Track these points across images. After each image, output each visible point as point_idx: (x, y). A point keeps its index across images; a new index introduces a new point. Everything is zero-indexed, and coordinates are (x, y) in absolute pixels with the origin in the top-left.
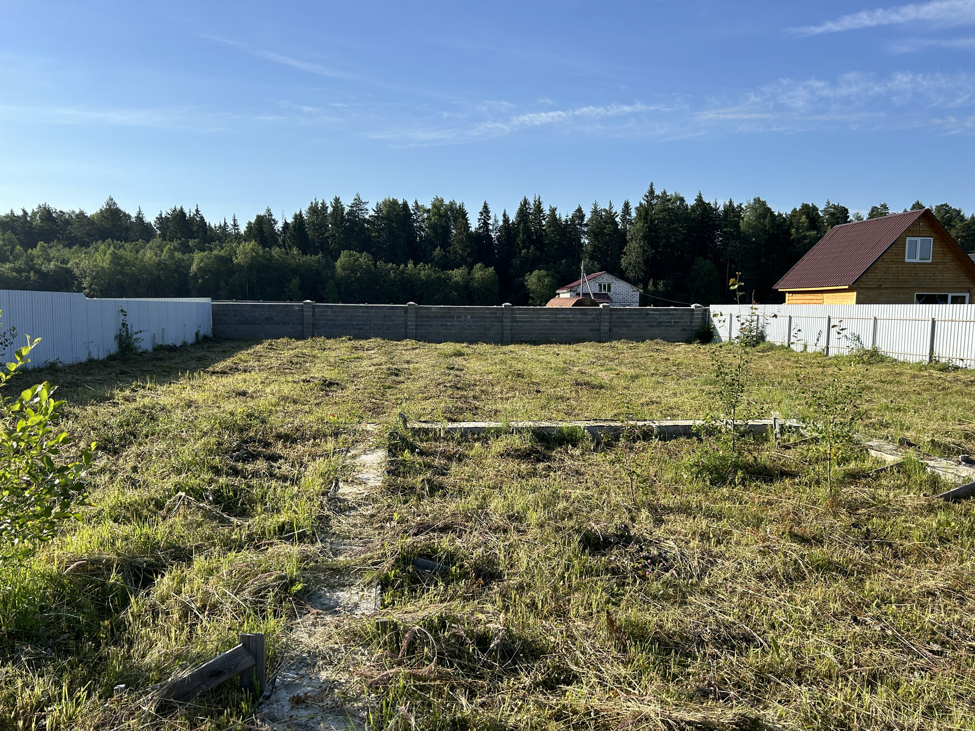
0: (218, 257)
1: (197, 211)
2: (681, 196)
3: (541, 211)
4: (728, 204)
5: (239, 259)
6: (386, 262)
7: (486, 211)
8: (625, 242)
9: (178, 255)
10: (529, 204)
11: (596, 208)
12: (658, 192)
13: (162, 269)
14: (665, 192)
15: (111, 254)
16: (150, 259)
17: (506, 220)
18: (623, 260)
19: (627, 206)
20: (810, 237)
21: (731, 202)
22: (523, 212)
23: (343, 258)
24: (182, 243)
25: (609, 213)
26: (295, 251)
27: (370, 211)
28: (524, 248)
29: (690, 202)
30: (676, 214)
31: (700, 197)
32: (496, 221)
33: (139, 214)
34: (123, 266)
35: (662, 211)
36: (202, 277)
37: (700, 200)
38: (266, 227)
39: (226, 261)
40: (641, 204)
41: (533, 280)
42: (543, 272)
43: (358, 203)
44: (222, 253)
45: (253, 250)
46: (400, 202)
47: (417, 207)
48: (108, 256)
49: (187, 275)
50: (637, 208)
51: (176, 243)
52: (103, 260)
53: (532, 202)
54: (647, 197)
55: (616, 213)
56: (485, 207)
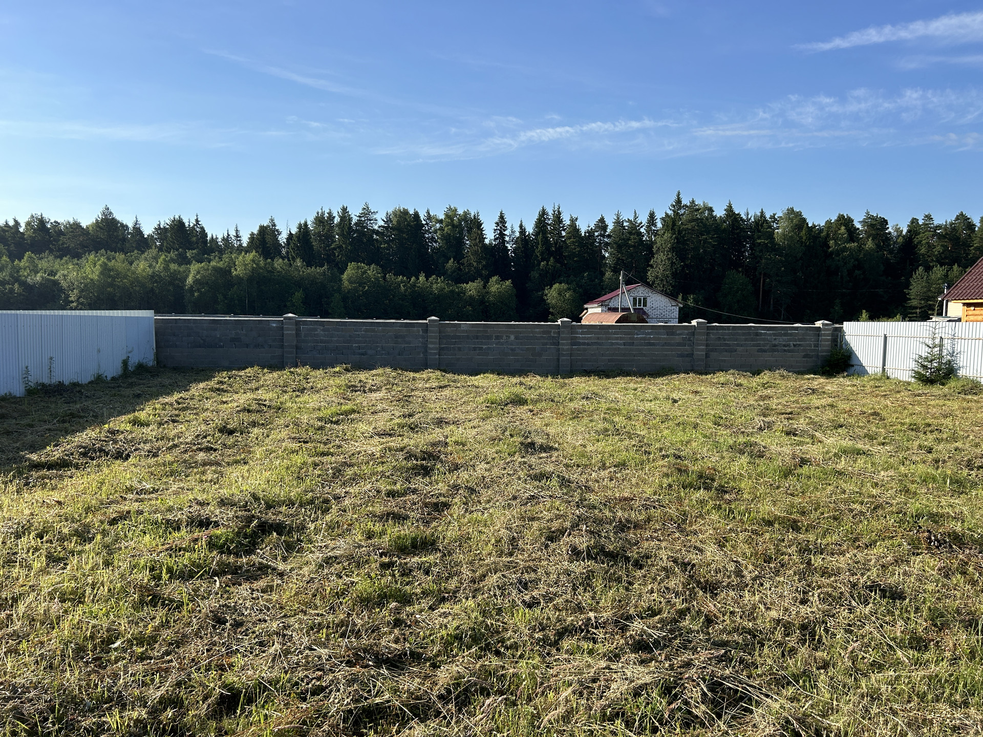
0: (215, 269)
1: (197, 221)
2: (710, 205)
3: (561, 221)
4: (759, 214)
5: (238, 271)
6: (396, 274)
7: (502, 221)
8: (651, 254)
9: (173, 267)
10: (547, 214)
11: (618, 218)
12: (686, 201)
13: (156, 282)
14: (693, 201)
15: (101, 265)
16: (144, 270)
17: (523, 231)
18: (649, 273)
19: (652, 216)
20: (850, 249)
21: (762, 212)
22: (541, 223)
23: (351, 271)
24: (180, 254)
25: (633, 223)
26: (299, 262)
27: (379, 221)
28: (543, 260)
29: (720, 212)
30: (705, 225)
31: (730, 206)
32: (513, 232)
33: (136, 224)
34: (114, 278)
35: (691, 221)
36: (198, 290)
37: (730, 210)
38: (268, 238)
39: (225, 273)
40: (667, 214)
41: (553, 294)
42: (564, 286)
43: (366, 212)
44: (221, 265)
45: (253, 261)
46: (412, 212)
47: (429, 217)
48: (98, 267)
49: (182, 288)
50: (662, 219)
51: (173, 254)
52: (93, 272)
53: (550, 212)
54: (674, 206)
55: (641, 223)
56: (502, 217)
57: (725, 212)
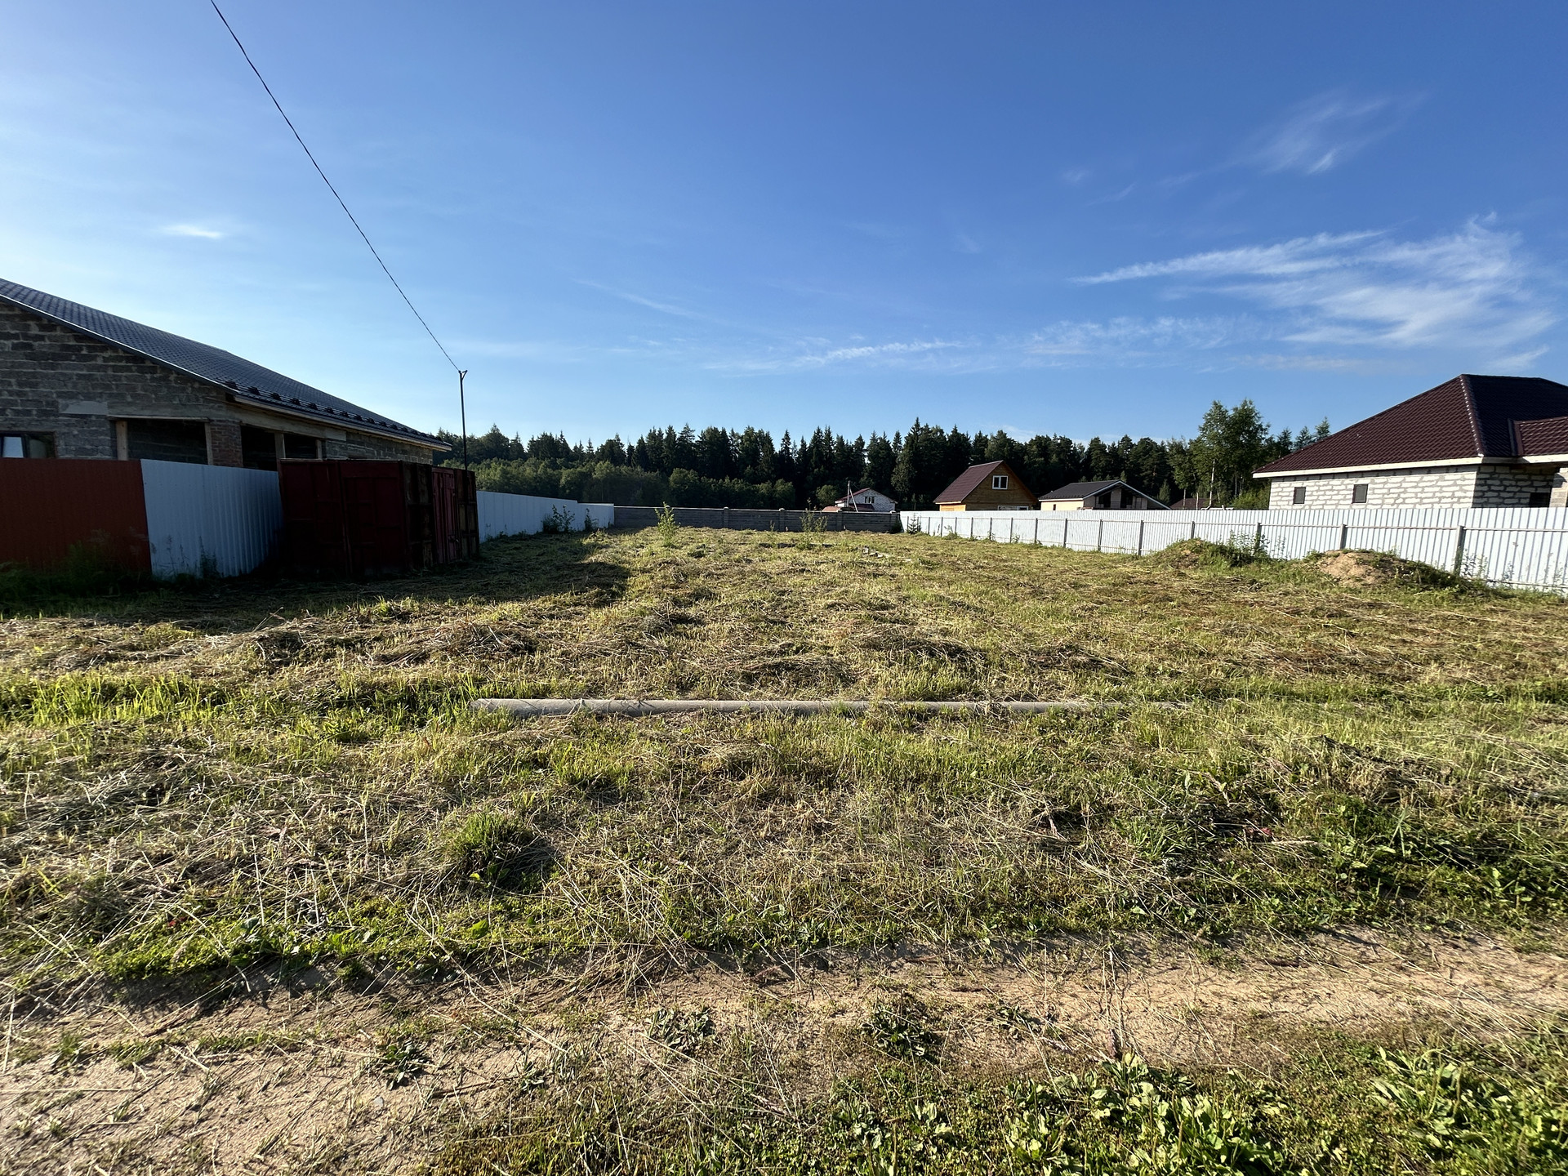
0: (580, 473)
1: (561, 436)
2: (940, 428)
3: (831, 438)
4: (978, 435)
5: (597, 475)
6: (709, 477)
7: (787, 438)
8: (894, 464)
9: (550, 471)
10: (822, 432)
11: (873, 437)
12: (922, 426)
13: (539, 480)
14: (929, 425)
15: (500, 470)
16: (529, 474)
17: (804, 445)
18: (893, 478)
19: (898, 435)
20: (1039, 462)
21: (980, 433)
22: (817, 439)
23: (675, 475)
24: (552, 462)
25: (883, 440)
26: (639, 469)
27: (696, 438)
28: (816, 467)
29: (948, 432)
30: (936, 443)
31: (955, 430)
32: (795, 446)
33: (516, 439)
34: (509, 479)
35: (925, 440)
36: (569, 488)
38: (615, 449)
39: (586, 476)
40: (909, 434)
41: (822, 492)
42: (830, 487)
43: (687, 431)
44: (584, 470)
45: (605, 466)
46: (720, 430)
47: (733, 434)
48: (498, 471)
49: (557, 486)
50: (905, 438)
51: (547, 461)
53: (824, 431)
54: (913, 429)
56: (787, 435)
57: (951, 434)
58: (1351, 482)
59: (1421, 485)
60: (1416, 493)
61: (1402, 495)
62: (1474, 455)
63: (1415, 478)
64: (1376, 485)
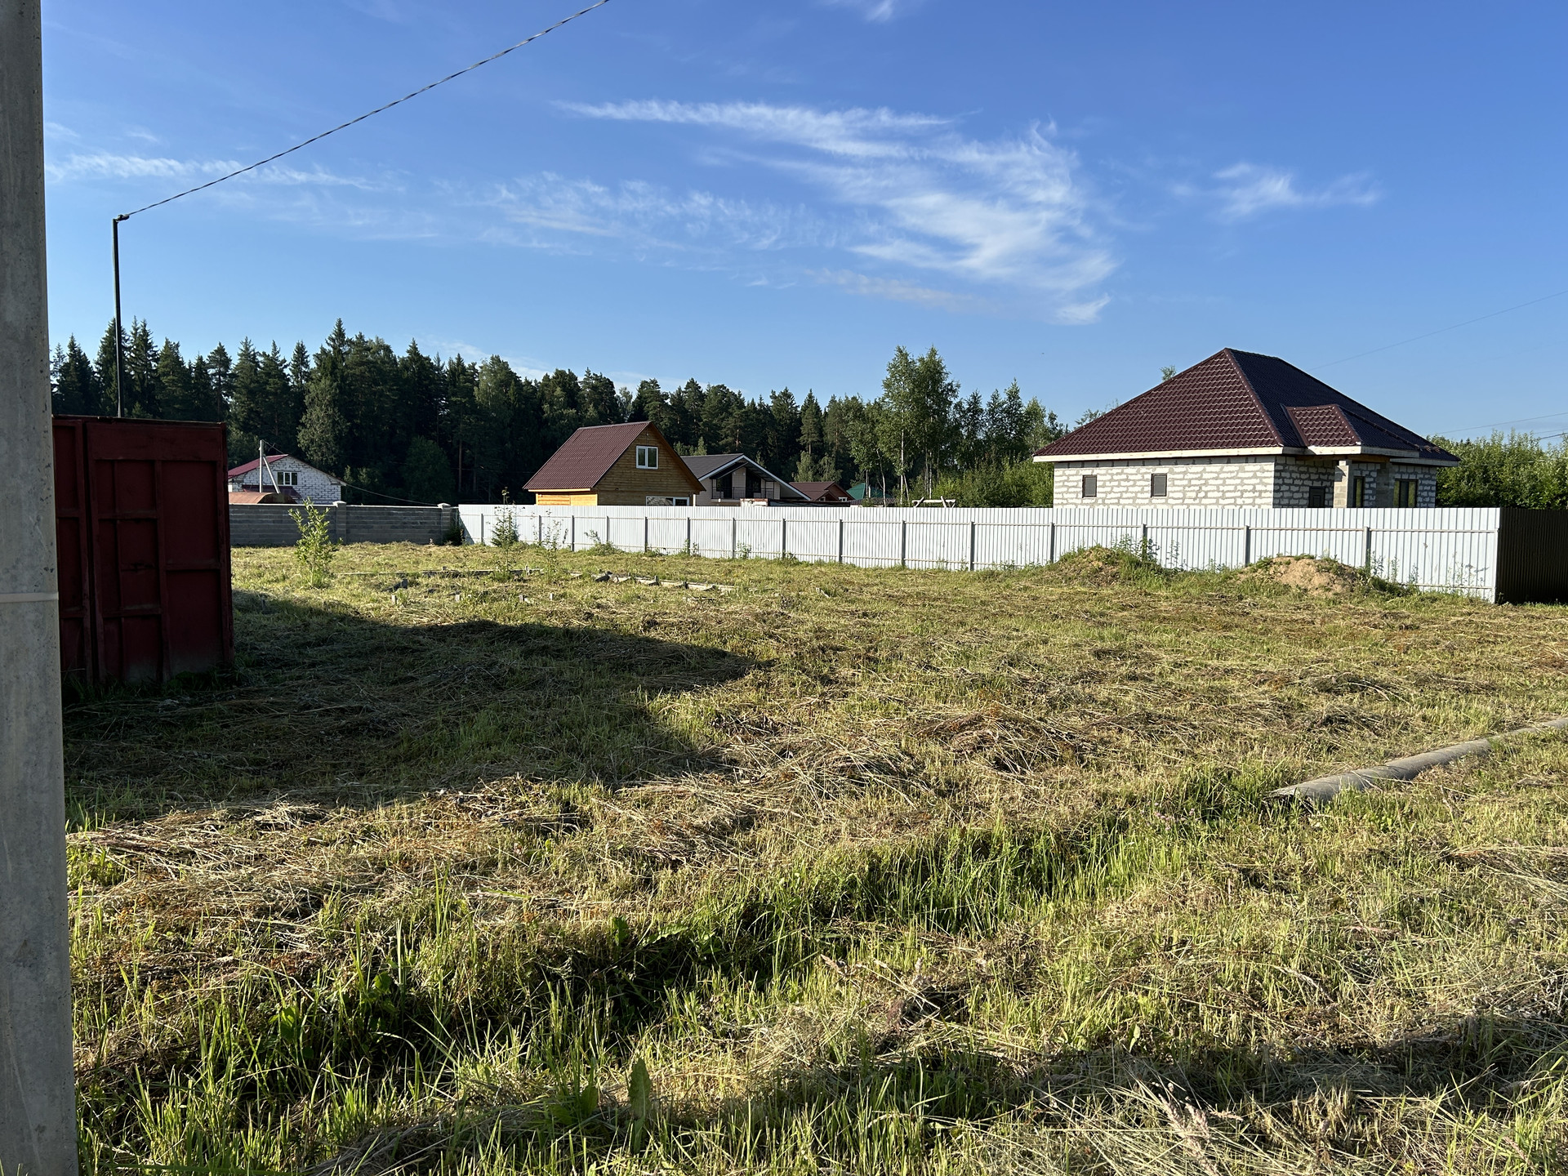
2: (386, 343)
4: (455, 361)
8: (302, 408)
10: (124, 332)
11: (247, 349)
12: (351, 335)
14: (361, 336)
18: (300, 435)
19: (301, 351)
20: (568, 416)
21: (459, 358)
22: (113, 345)
25: (271, 359)
29: (400, 352)
30: (380, 371)
31: (414, 346)
35: (358, 364)
37: (414, 351)
40: (323, 350)
50: (317, 356)
53: (129, 330)
54: (333, 340)
55: (285, 361)
57: (407, 355)
58: (1148, 471)
59: (1222, 476)
60: (1218, 486)
61: (1204, 488)
62: (1273, 444)
63: (1215, 468)
64: (1176, 475)
